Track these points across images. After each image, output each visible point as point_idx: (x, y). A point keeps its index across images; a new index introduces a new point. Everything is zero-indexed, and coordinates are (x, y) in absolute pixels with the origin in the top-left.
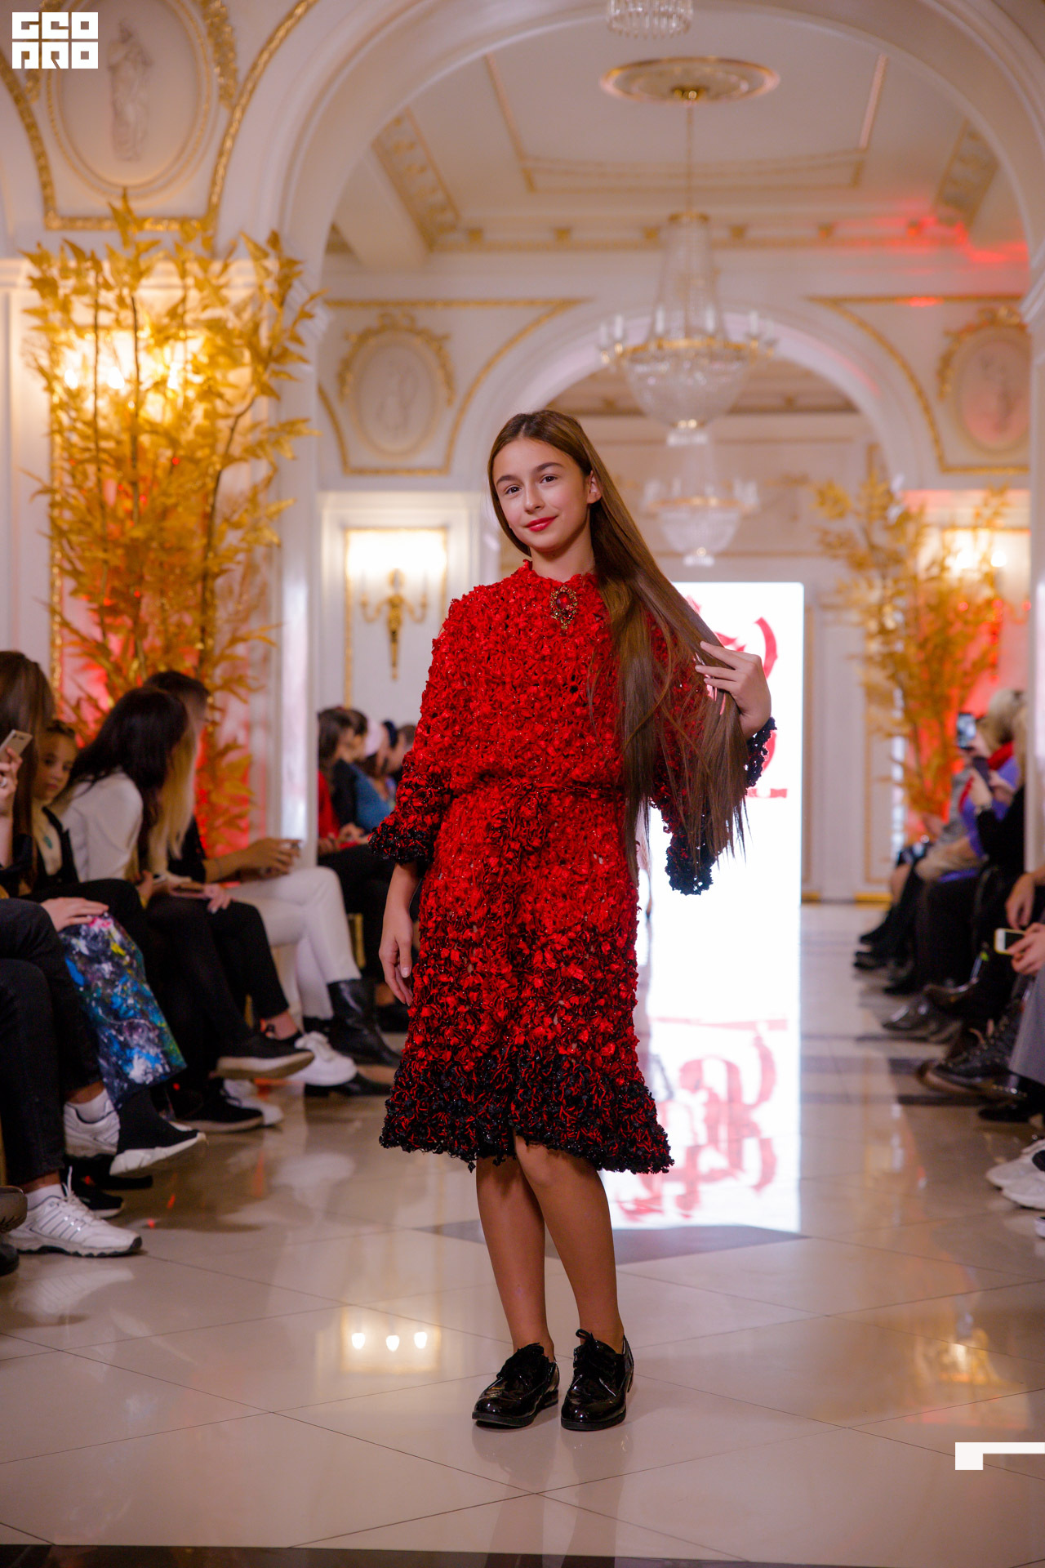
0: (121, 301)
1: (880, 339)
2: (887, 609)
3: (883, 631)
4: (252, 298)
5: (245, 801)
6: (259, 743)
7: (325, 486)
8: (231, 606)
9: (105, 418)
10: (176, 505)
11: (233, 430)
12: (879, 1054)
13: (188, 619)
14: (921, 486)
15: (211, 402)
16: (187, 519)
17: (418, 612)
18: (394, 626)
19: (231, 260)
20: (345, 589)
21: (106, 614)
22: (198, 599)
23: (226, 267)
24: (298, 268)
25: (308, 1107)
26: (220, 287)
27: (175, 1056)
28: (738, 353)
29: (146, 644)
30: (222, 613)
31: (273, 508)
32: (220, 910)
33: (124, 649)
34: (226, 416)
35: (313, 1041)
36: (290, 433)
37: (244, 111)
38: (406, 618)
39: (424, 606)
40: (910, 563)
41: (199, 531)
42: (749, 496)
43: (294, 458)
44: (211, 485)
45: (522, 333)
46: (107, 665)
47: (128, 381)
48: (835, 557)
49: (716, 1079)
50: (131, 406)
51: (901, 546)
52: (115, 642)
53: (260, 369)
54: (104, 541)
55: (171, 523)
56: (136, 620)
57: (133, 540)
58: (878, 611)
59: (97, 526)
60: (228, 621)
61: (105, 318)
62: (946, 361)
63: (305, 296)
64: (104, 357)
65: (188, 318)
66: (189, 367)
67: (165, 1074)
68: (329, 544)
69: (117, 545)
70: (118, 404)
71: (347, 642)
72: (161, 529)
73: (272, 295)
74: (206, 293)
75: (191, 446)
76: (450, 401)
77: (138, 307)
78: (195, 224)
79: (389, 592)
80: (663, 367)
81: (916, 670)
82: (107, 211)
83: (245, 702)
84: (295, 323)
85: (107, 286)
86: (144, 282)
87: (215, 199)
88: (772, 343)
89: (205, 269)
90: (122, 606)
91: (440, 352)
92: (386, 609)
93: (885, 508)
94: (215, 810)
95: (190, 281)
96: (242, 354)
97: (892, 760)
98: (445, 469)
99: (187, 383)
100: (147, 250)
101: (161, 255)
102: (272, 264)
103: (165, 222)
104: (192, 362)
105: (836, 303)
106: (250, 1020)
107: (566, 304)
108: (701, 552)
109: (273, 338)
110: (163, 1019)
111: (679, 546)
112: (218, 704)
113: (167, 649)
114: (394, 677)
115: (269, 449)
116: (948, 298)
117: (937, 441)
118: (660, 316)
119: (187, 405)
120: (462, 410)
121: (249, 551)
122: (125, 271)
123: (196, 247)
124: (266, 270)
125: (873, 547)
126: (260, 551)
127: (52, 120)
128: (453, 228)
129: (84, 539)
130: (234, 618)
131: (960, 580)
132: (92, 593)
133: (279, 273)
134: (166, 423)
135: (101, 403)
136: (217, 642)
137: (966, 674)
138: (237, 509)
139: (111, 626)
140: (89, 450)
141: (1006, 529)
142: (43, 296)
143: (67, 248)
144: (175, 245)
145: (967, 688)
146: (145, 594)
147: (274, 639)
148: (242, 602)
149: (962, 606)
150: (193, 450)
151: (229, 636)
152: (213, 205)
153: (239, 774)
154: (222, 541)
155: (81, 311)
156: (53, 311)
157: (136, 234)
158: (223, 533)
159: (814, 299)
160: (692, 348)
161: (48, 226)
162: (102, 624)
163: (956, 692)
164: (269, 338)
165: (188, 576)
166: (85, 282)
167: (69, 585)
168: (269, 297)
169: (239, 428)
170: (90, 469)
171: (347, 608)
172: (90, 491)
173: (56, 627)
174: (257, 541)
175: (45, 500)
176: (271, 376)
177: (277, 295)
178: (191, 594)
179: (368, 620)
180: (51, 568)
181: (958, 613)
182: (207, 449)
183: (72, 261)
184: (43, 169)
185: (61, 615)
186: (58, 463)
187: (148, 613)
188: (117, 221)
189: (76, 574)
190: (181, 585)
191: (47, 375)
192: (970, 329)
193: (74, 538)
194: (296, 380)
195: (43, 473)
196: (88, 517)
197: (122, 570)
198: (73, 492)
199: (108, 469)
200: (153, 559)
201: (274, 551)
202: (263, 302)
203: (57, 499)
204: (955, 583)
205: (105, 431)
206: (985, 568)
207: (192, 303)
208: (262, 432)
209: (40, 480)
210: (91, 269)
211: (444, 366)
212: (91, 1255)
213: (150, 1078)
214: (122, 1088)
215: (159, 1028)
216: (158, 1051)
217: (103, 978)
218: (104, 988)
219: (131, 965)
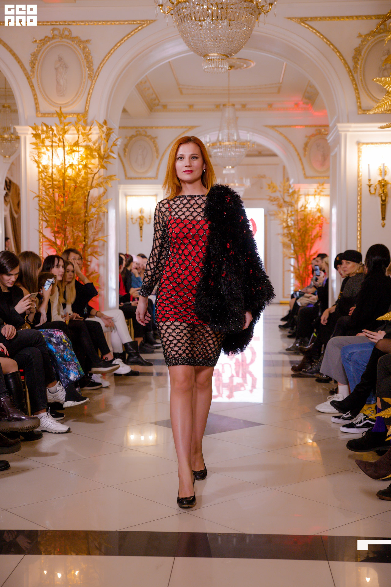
0: (59, 140)
1: (286, 138)
2: (289, 220)
3: (288, 226)
4: (98, 139)
6: (102, 271)
8: (93, 230)
9: (55, 175)
10: (76, 201)
11: (93, 178)
12: (287, 358)
13: (80, 234)
14: (299, 183)
15: (87, 170)
17: (148, 221)
18: (141, 225)
19: (92, 127)
20: (126, 214)
21: (55, 233)
22: (83, 228)
23: (91, 129)
24: (113, 130)
26: (89, 135)
27: (81, 372)
28: (243, 144)
29: (68, 242)
30: (90, 232)
31: (105, 201)
33: (61, 244)
34: (91, 174)
35: (118, 361)
36: (110, 179)
37: (95, 81)
38: (145, 222)
39: (150, 219)
40: (296, 206)
41: (83, 208)
42: (248, 183)
43: (112, 187)
44: (87, 194)
46: (57, 249)
47: (62, 164)
48: (273, 205)
50: (63, 171)
51: (293, 201)
52: (58, 242)
53: (101, 161)
54: (56, 212)
55: (75, 206)
56: (65, 236)
57: (64, 212)
58: (287, 221)
59: (53, 207)
60: (92, 235)
61: (54, 144)
62: (306, 145)
63: (115, 138)
64: (53, 157)
65: (80, 144)
66: (80, 159)
67: (79, 377)
68: (121, 200)
69: (58, 212)
70: (59, 171)
71: (127, 230)
72: (72, 208)
74: (84, 137)
75: (81, 182)
76: (157, 157)
77: (65, 141)
78: (81, 115)
79: (140, 215)
80: (222, 150)
81: (297, 238)
82: (55, 112)
83: (98, 259)
84: (112, 146)
85: (55, 136)
86: (66, 133)
87: (87, 107)
88: (254, 143)
89: (84, 130)
90: (61, 231)
91: (154, 142)
92: (138, 220)
93: (288, 190)
95: (80, 133)
96: (96, 155)
97: (291, 265)
98: (156, 177)
99: (79, 164)
100: (67, 125)
101: (71, 126)
102: (105, 129)
103: (72, 115)
104: (81, 157)
105: (273, 127)
106: (100, 356)
107: (192, 127)
112: (89, 260)
113: (74, 243)
114: (141, 240)
116: (306, 126)
117: (303, 169)
118: (220, 135)
119: (80, 170)
120: (161, 160)
121: (98, 214)
122: (61, 131)
123: (82, 122)
124: (103, 131)
125: (285, 202)
126: (101, 214)
127: (38, 84)
128: (158, 105)
129: (49, 211)
130: (94, 234)
131: (311, 211)
132: (52, 227)
133: (107, 132)
134: (73, 176)
135: (54, 170)
136: (89, 241)
137: (312, 239)
138: (94, 201)
139: (57, 237)
140: (50, 185)
141: (323, 195)
142: (36, 139)
143: (43, 125)
144: (75, 122)
145: (312, 243)
146: (67, 227)
147: (106, 240)
148: (96, 228)
149: (311, 219)
150: (81, 184)
151: (93, 239)
152: (86, 110)
153: (96, 280)
154: (90, 211)
155: (48, 142)
156: (39, 143)
157: (64, 119)
158: (90, 209)
159: (266, 126)
160: (230, 144)
161: (37, 116)
162: (55, 236)
163: (309, 245)
164: (104, 151)
165: (80, 221)
166: (49, 135)
167: (45, 224)
168: (104, 139)
169: (95, 178)
170: (51, 190)
171: (127, 219)
172: (51, 196)
173: (41, 236)
174: (100, 211)
175: (37, 199)
176: (104, 163)
177: (106, 138)
178: (81, 227)
179: (133, 223)
180: (39, 219)
181: (310, 221)
182: (85, 183)
183: (45, 128)
184: (36, 99)
185: (42, 233)
186: (41, 188)
187: (68, 233)
188: (58, 116)
189: (47, 221)
190: (78, 224)
191: (38, 162)
192: (313, 135)
193: (46, 211)
194: (112, 164)
195: (37, 191)
196: (50, 204)
197: (60, 220)
198: (46, 197)
199: (56, 190)
200: (70, 217)
201: (106, 214)
202: (102, 141)
203: (41, 199)
204: (309, 212)
205: (55, 179)
206: (318, 207)
207: (81, 141)
208: (102, 179)
209: (36, 193)
210: (50, 131)
211: (155, 146)
212: (56, 433)
213: (75, 379)
214: (68, 382)
215: (77, 364)
216: (77, 371)
217: (61, 350)
218: (61, 353)
219: (68, 346)
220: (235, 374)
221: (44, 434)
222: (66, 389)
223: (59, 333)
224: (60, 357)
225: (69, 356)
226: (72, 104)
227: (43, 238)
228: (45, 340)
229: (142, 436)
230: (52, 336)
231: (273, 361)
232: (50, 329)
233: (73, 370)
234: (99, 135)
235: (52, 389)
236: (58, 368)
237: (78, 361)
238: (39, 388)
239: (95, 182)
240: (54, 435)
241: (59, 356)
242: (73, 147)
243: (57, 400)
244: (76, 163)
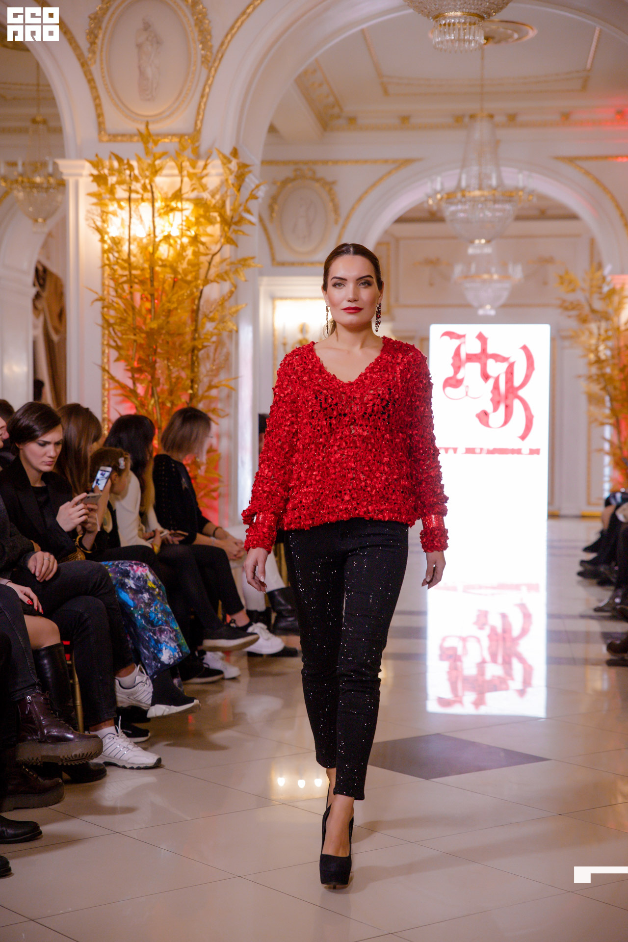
0: (144, 188)
1: (598, 181)
2: (601, 348)
3: (599, 361)
4: (221, 187)
5: (217, 480)
6: (225, 446)
7: (262, 274)
8: (209, 366)
9: (135, 256)
10: (176, 309)
11: (210, 263)
12: (595, 627)
13: (183, 374)
14: (622, 272)
15: (197, 246)
19: (209, 161)
20: (273, 335)
21: (135, 372)
22: (190, 363)
23: (206, 164)
24: (251, 168)
26: (203, 177)
27: (184, 647)
28: (509, 196)
29: (159, 389)
30: (204, 369)
31: (233, 310)
33: (146, 392)
34: (206, 255)
35: (258, 628)
36: (244, 265)
37: (216, 71)
40: (615, 320)
41: (189, 322)
42: (517, 273)
43: (246, 280)
44: (198, 294)
45: (381, 179)
46: (137, 403)
47: (149, 235)
48: (569, 317)
49: (496, 622)
50: (151, 249)
51: (610, 310)
52: (140, 389)
53: (226, 228)
54: (136, 329)
55: (173, 319)
56: (153, 377)
57: (151, 329)
58: (596, 350)
59: (130, 319)
60: (206, 376)
61: (134, 196)
63: (253, 185)
64: (133, 220)
65: (185, 196)
66: (184, 228)
67: (180, 658)
68: (264, 307)
69: (141, 329)
70: (143, 249)
72: (168, 322)
73: (233, 185)
74: (194, 182)
75: (186, 272)
76: (336, 222)
77: (154, 190)
78: (186, 137)
79: (300, 337)
80: (467, 207)
81: (618, 384)
82: (136, 132)
83: (217, 423)
84: (247, 200)
85: (136, 179)
86: (158, 174)
87: (199, 122)
88: (532, 193)
89: (194, 166)
90: (145, 368)
91: (330, 192)
93: (600, 288)
95: (185, 173)
96: (215, 218)
97: (604, 439)
99: (182, 235)
100: (160, 158)
101: (168, 160)
102: (234, 165)
103: (170, 137)
104: (185, 221)
105: (571, 160)
106: (220, 616)
107: (407, 162)
108: (488, 307)
109: (234, 210)
111: (475, 304)
113: (171, 392)
118: (464, 177)
119: (183, 248)
120: (344, 227)
121: (219, 335)
122: (147, 170)
123: (188, 152)
124: (230, 169)
125: (593, 311)
126: (225, 334)
127: (103, 77)
128: (339, 117)
129: (123, 328)
130: (210, 373)
132: (127, 360)
133: (237, 172)
134: (170, 259)
135: (133, 247)
136: (200, 389)
138: (211, 310)
139: (138, 379)
140: (126, 276)
142: (99, 185)
143: (113, 157)
144: (176, 152)
146: (158, 360)
147: (233, 385)
148: (215, 363)
150: (186, 275)
151: (207, 384)
152: (198, 128)
153: (213, 465)
154: (203, 328)
155: (121, 192)
156: (105, 193)
157: (154, 147)
158: (204, 324)
159: (557, 158)
160: (483, 196)
161: (100, 141)
162: (133, 378)
164: (231, 210)
165: (183, 349)
166: (123, 177)
167: (114, 354)
168: (231, 186)
169: (214, 263)
170: (126, 287)
171: (274, 345)
172: (126, 299)
173: (106, 377)
174: (224, 329)
175: (99, 304)
176: (232, 233)
177: (236, 185)
178: (185, 360)
180: (103, 344)
182: (194, 273)
183: (116, 164)
184: (98, 106)
185: (108, 372)
186: (107, 283)
187: (160, 371)
188: (142, 139)
189: (118, 348)
190: (179, 355)
191: (101, 231)
193: (116, 327)
194: (247, 235)
195: (98, 288)
196: (125, 315)
197: (145, 346)
198: (115, 300)
199: (136, 286)
200: (163, 340)
201: (234, 334)
202: (228, 189)
203: (106, 303)
205: (135, 264)
207: (186, 188)
208: (227, 265)
209: (96, 293)
210: (127, 169)
211: (333, 200)
212: (132, 768)
213: (172, 661)
214: (157, 666)
215: (176, 631)
216: (175, 644)
217: (144, 602)
218: (145, 608)
219: (159, 594)
220: (488, 658)
221: (109, 770)
222: (153, 681)
223: (141, 569)
224: (143, 616)
225: (160, 615)
226: (169, 116)
227: (111, 381)
228: (114, 582)
229: (301, 779)
230: (126, 574)
231: (566, 632)
232: (122, 562)
233: (167, 643)
234: (223, 178)
235: (126, 680)
236: (137, 638)
237: (178, 626)
238: (101, 678)
239: (213, 272)
240: (128, 772)
241: (141, 615)
242: (171, 201)
243: (134, 703)
244: (175, 232)
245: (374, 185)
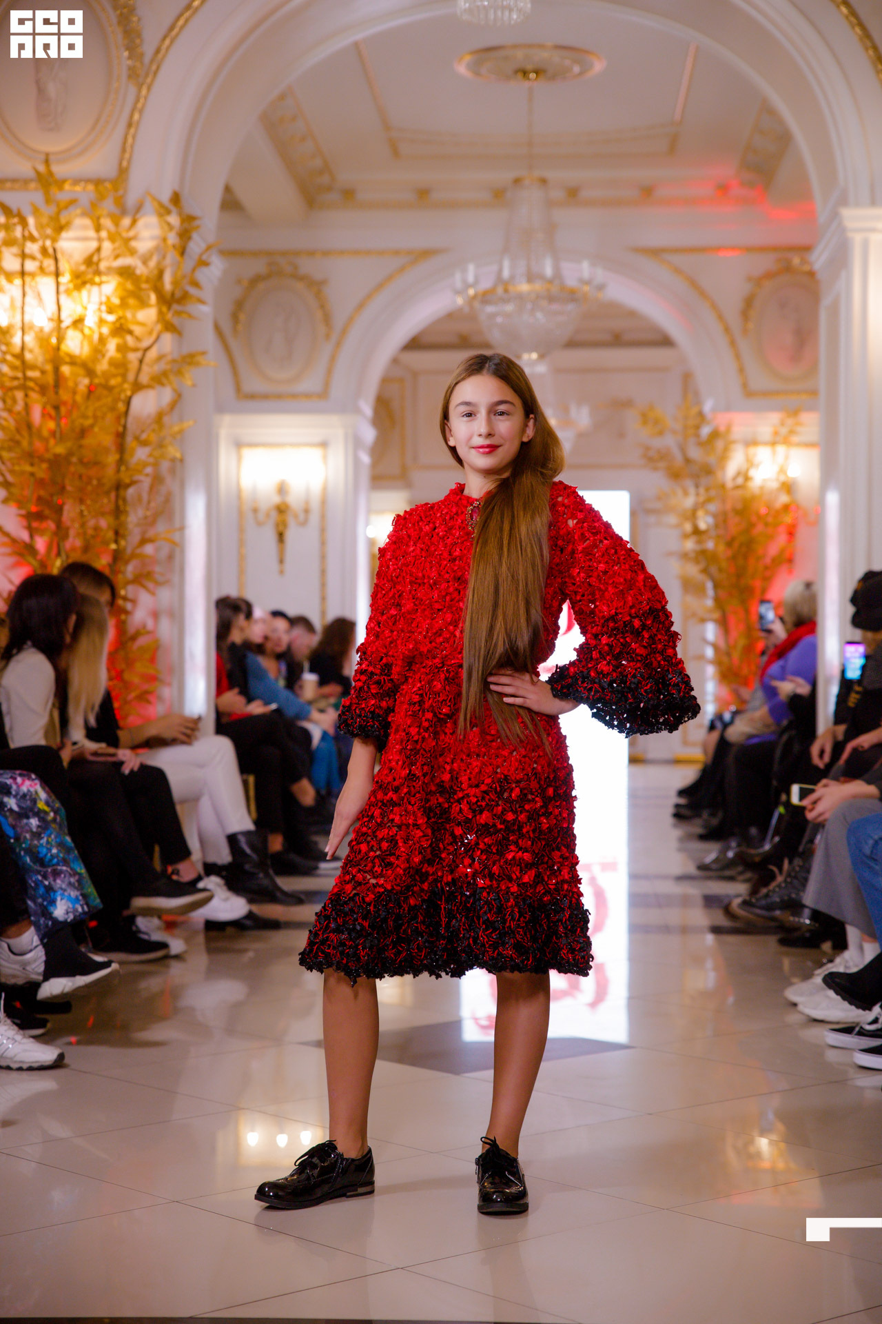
0: (44, 251)
1: (694, 284)
2: (700, 513)
3: (696, 531)
4: (157, 249)
6: (165, 629)
7: (221, 409)
8: (141, 512)
9: (31, 351)
10: (92, 426)
11: (141, 361)
12: (695, 891)
13: (103, 523)
14: (728, 408)
15: (123, 338)
16: (102, 437)
17: (302, 517)
18: (281, 528)
19: (138, 216)
20: (239, 497)
21: (33, 519)
22: (112, 506)
23: (134, 222)
24: (197, 223)
25: (208, 940)
26: (130, 239)
27: (92, 897)
28: (571, 296)
29: (68, 544)
30: (133, 519)
31: (176, 429)
32: (132, 771)
33: (49, 550)
34: (135, 350)
35: (213, 883)
36: (190, 364)
37: (149, 89)
38: (291, 522)
39: (307, 511)
40: (719, 474)
41: (113, 449)
42: (583, 418)
43: (194, 386)
44: (124, 409)
45: (390, 278)
46: (35, 563)
47: (51, 319)
48: (655, 469)
50: (54, 340)
51: (712, 460)
52: (41, 543)
53: (164, 309)
54: (33, 458)
55: (88, 441)
56: (59, 524)
57: (56, 456)
58: (692, 515)
59: (25, 444)
60: (138, 525)
61: (28, 265)
62: (749, 302)
63: (203, 246)
64: (27, 299)
65: (103, 266)
66: (104, 308)
67: (84, 913)
68: (225, 459)
69: (41, 457)
70: (43, 341)
71: (241, 543)
72: (81, 446)
73: (174, 246)
74: (117, 244)
75: (107, 376)
76: (328, 337)
77: (59, 257)
78: (108, 185)
79: (276, 499)
80: (509, 308)
81: (724, 564)
82: (32, 174)
83: (153, 594)
84: (194, 270)
85: (32, 239)
86: (64, 235)
87: (125, 164)
88: (601, 287)
89: (117, 224)
90: (47, 512)
91: (319, 295)
92: (274, 514)
93: (698, 427)
94: (128, 686)
95: (104, 234)
96: (149, 297)
97: (705, 641)
98: (324, 394)
99: (101, 321)
100: (66, 207)
101: (78, 211)
102: (174, 219)
103: (82, 184)
104: (105, 303)
105: (655, 253)
107: (426, 254)
109: (175, 283)
110: (82, 866)
112: (130, 596)
113: (86, 548)
114: (282, 572)
115: (172, 377)
116: (749, 249)
117: (741, 370)
118: (506, 264)
119: (102, 340)
120: (338, 344)
121: (156, 465)
122: (48, 226)
123: (108, 205)
124: (169, 224)
125: (688, 461)
126: (165, 465)
128: (329, 189)
129: (14, 454)
130: (143, 522)
131: (762, 488)
132: (21, 502)
133: (180, 227)
134: (83, 355)
135: (27, 338)
136: (129, 543)
137: (766, 568)
138: (145, 429)
139: (37, 529)
140: (18, 379)
141: (799, 445)
144: (91, 203)
145: (768, 579)
146: (66, 502)
147: (177, 541)
148: (150, 508)
149: (763, 510)
150: (107, 381)
151: (139, 537)
152: (123, 170)
153: (147, 656)
154: (132, 456)
155: (9, 260)
157: (57, 194)
158: (133, 450)
159: (635, 250)
160: (533, 291)
162: (29, 528)
163: (758, 584)
164: (172, 283)
165: (104, 487)
166: (13, 235)
168: (172, 248)
169: (147, 360)
170: (19, 395)
171: (240, 513)
172: (19, 414)
174: (163, 456)
176: (173, 315)
177: (178, 246)
178: (106, 502)
179: (259, 524)
181: (759, 517)
182: (119, 376)
183: (2, 217)
187: (69, 518)
188: (42, 184)
189: (7, 485)
190: (97, 494)
192: (769, 275)
193: (4, 454)
194: (195, 319)
196: (18, 436)
197: (46, 482)
198: (4, 414)
199: (34, 395)
200: (73, 472)
201: (178, 465)
202: (166, 252)
204: (757, 491)
205: (31, 363)
206: (782, 478)
207: (106, 253)
208: (167, 363)
210: (18, 224)
211: (322, 307)
212: (20, 1069)
213: (71, 917)
214: (49, 924)
215: (79, 874)
216: (78, 893)
217: (32, 831)
218: (32, 841)
219: (54, 820)
223: (27, 783)
224: (28, 851)
225: (54, 851)
226: (81, 153)
230: (6, 790)
231: (655, 896)
234: (159, 237)
239: (146, 373)
241: (24, 849)
242: (84, 272)
244: (91, 317)
245: (380, 287)
